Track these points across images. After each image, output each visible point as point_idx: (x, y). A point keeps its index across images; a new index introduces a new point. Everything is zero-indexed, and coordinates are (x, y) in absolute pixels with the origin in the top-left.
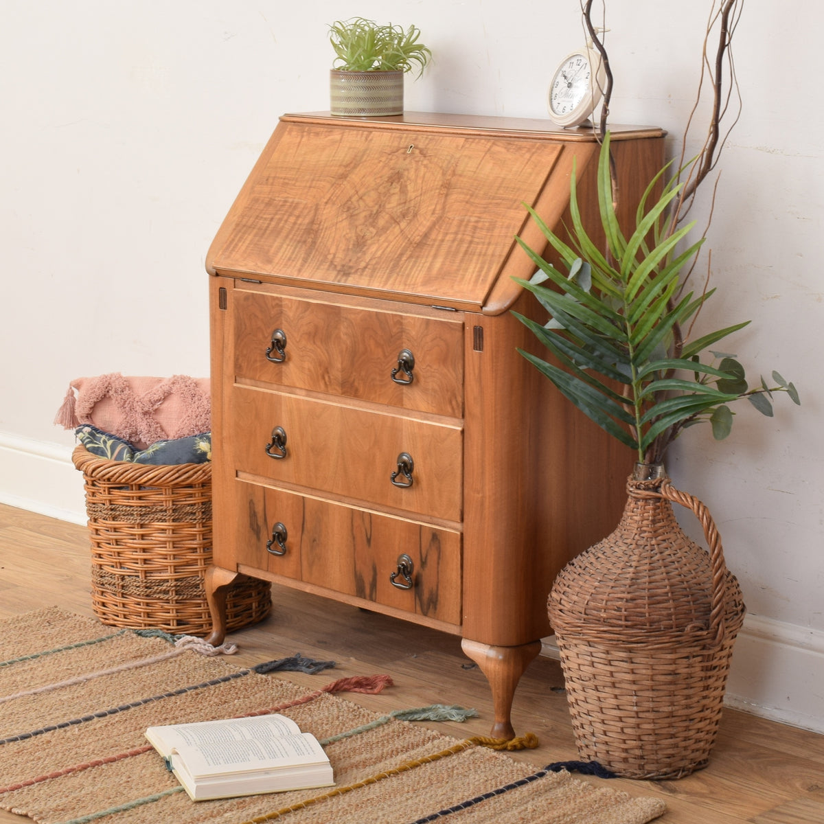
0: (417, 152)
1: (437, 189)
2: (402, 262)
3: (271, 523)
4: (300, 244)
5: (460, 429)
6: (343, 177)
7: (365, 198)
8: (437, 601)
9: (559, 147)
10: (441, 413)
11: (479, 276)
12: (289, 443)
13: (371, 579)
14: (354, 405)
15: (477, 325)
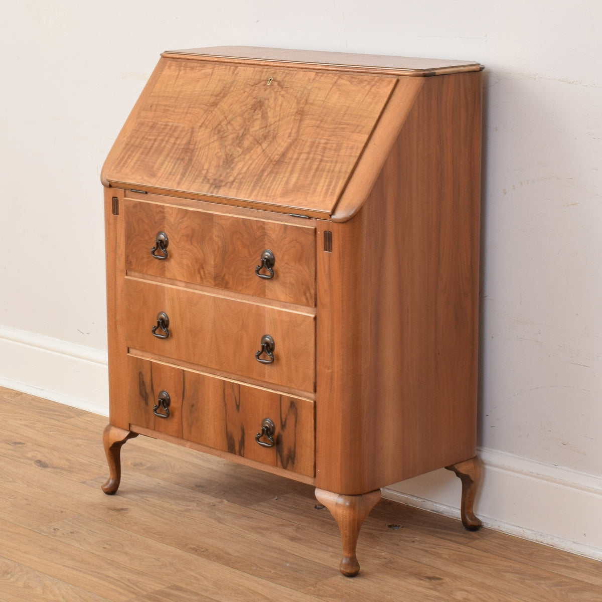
0: (276, 84)
1: (292, 115)
2: (263, 177)
3: (157, 391)
4: (179, 162)
5: (313, 316)
6: (214, 104)
7: (232, 122)
8: (295, 456)
9: (395, 80)
10: (297, 302)
11: (328, 189)
12: (171, 325)
13: (240, 438)
14: (224, 295)
15: (327, 230)
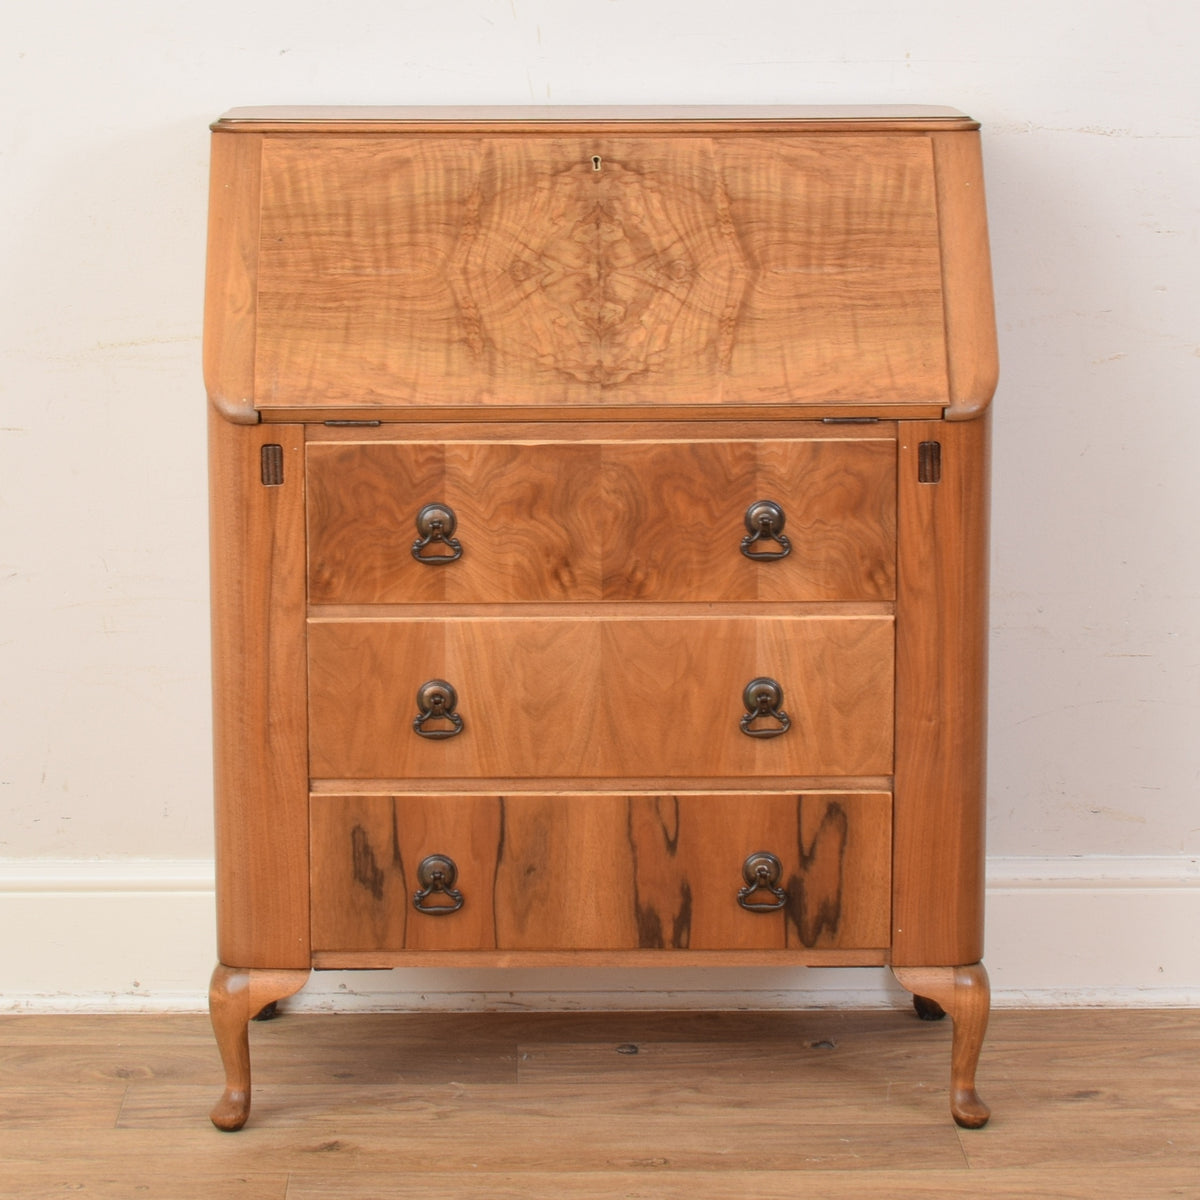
0: (616, 167)
1: (708, 226)
2: (723, 354)
3: (413, 860)
4: (455, 347)
5: (892, 618)
6: (471, 221)
7: (551, 253)
8: (838, 916)
12: (462, 704)
14: (625, 614)
15: (927, 440)
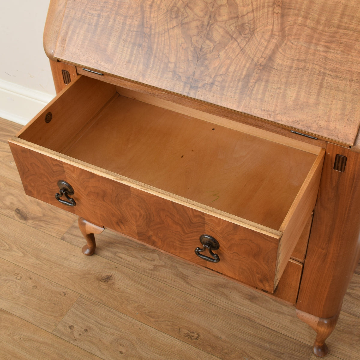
1: (269, 6)
4: (136, 47)
15: (340, 154)
